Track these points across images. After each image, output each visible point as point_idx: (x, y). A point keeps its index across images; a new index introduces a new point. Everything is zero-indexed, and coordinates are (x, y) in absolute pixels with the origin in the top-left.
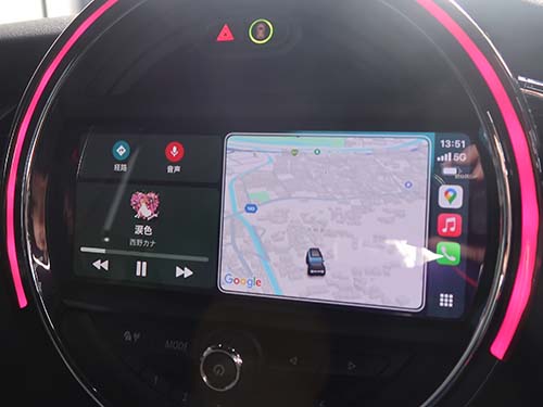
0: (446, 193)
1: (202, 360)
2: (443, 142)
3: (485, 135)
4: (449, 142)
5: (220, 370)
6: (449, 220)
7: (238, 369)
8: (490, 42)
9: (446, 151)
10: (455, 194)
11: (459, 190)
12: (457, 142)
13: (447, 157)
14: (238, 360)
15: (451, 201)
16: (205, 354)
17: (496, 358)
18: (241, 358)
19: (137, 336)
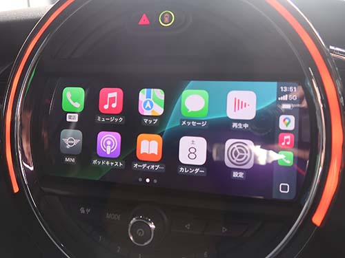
0: (284, 120)
1: (130, 226)
2: (282, 88)
3: (309, 84)
4: (286, 88)
5: (141, 232)
6: (285, 137)
7: (152, 232)
8: (311, 25)
9: (284, 94)
10: (290, 121)
11: (292, 118)
12: (291, 88)
13: (285, 98)
14: (152, 226)
15: (287, 125)
16: (132, 222)
17: (316, 225)
18: (154, 224)
19: (88, 211)
